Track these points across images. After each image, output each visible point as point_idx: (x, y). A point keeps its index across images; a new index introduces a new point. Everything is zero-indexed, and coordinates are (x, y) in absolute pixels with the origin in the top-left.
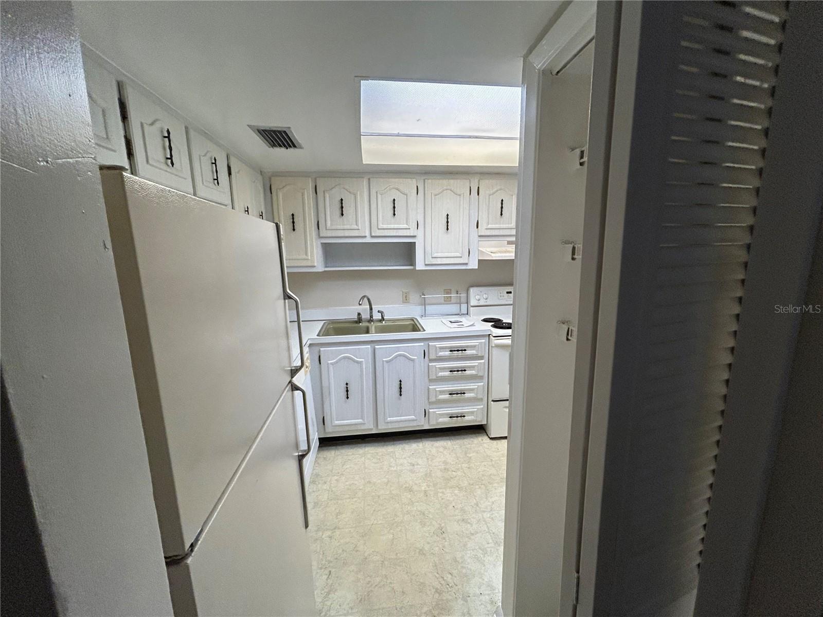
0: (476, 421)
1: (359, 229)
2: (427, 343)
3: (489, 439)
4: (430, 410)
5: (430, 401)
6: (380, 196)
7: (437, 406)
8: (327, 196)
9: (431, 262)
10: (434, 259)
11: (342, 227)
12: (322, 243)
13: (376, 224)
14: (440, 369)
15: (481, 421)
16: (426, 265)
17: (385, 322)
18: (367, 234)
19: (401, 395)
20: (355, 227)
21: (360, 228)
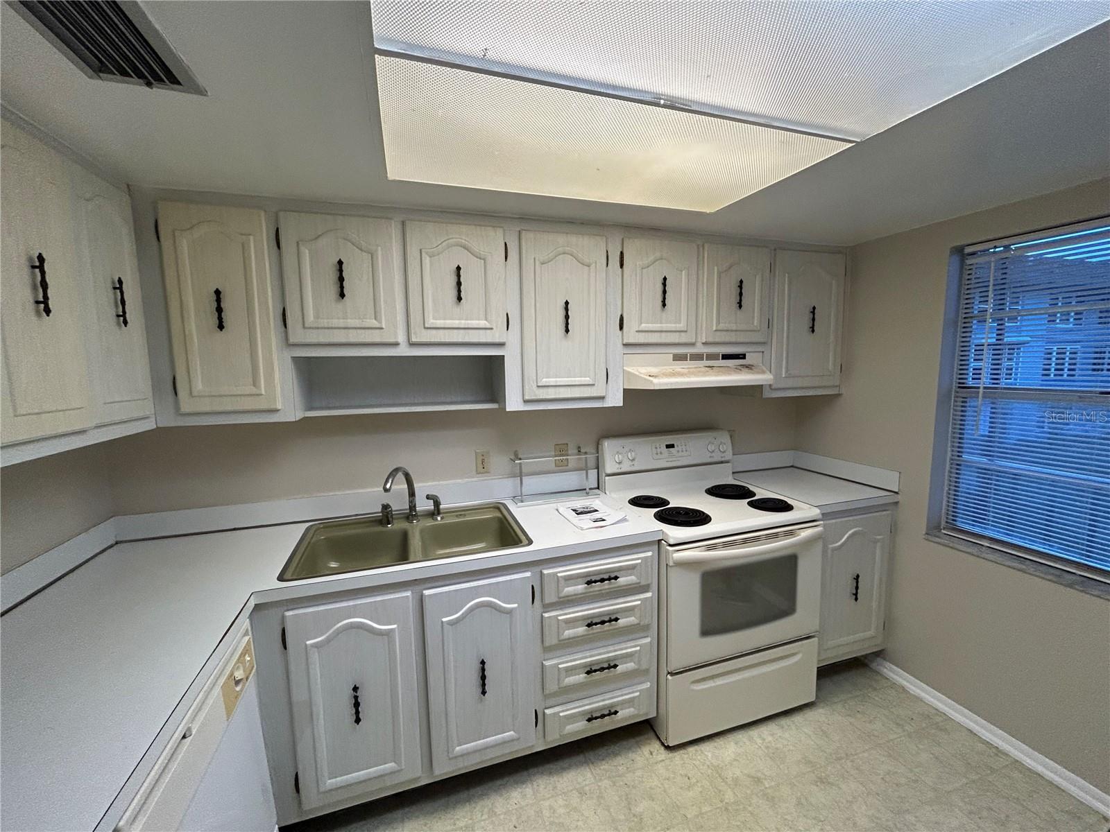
0: (638, 715)
1: (382, 328)
2: (537, 569)
3: (663, 748)
4: (547, 711)
5: (547, 692)
6: (428, 258)
7: (561, 699)
8: (306, 253)
9: (536, 396)
10: (541, 390)
11: (341, 323)
12: (292, 357)
13: (419, 318)
14: (567, 622)
15: (647, 714)
16: (526, 402)
17: (442, 518)
18: (401, 338)
19: (484, 693)
20: (375, 323)
21: (384, 326)
